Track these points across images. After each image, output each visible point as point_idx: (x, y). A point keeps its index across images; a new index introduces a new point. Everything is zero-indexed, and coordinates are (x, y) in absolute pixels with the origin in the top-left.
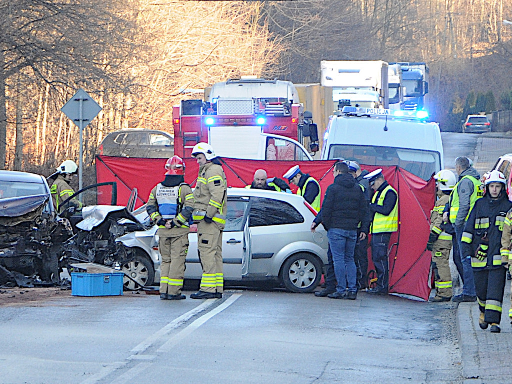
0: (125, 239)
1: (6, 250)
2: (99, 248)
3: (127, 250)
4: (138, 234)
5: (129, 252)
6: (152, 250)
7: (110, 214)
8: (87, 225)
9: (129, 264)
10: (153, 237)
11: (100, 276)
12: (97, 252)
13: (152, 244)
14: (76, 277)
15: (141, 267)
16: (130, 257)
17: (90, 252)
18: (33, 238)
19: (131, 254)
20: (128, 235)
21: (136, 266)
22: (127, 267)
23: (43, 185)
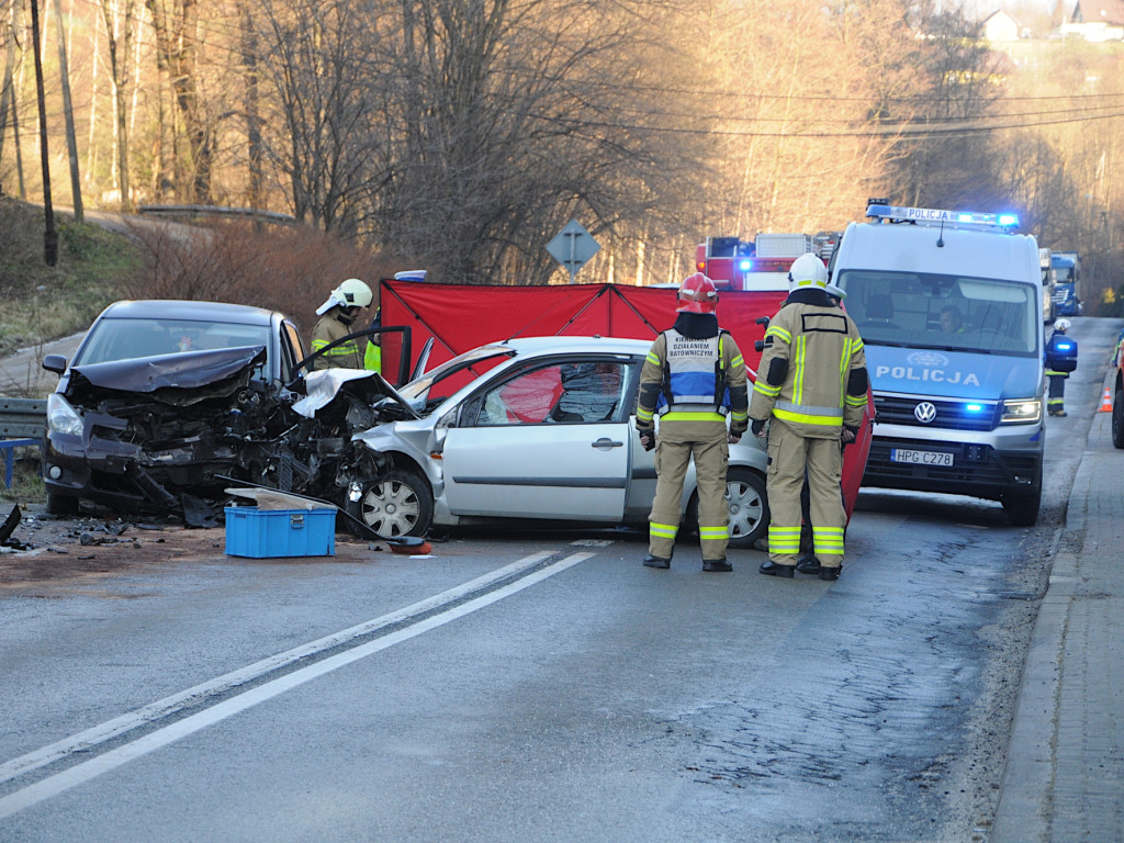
0: (371, 436)
1: (179, 452)
2: (325, 453)
3: (376, 459)
4: (402, 426)
5: (381, 463)
6: (429, 458)
7: (345, 384)
8: (308, 406)
9: (381, 487)
10: (428, 432)
11: (282, 514)
12: (323, 461)
13: (430, 447)
14: (233, 517)
15: (405, 492)
16: (383, 474)
17: (313, 459)
18: (230, 429)
19: (384, 466)
20: (381, 428)
21: (395, 491)
22: (378, 492)
23: (267, 330)
